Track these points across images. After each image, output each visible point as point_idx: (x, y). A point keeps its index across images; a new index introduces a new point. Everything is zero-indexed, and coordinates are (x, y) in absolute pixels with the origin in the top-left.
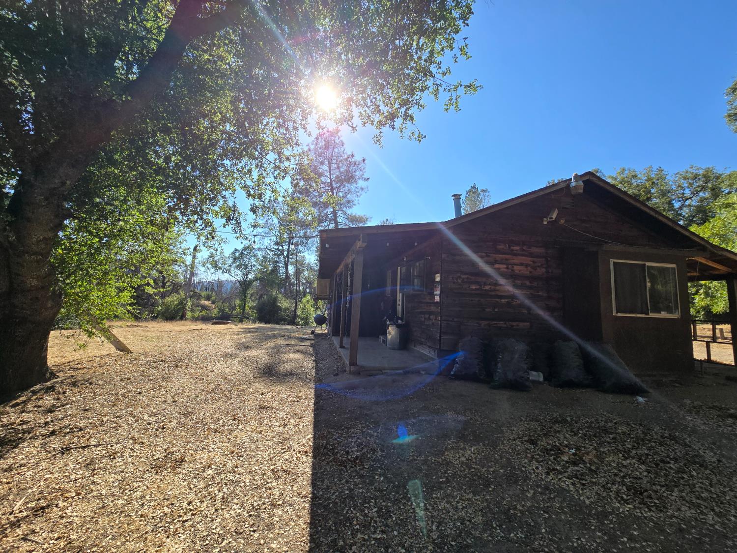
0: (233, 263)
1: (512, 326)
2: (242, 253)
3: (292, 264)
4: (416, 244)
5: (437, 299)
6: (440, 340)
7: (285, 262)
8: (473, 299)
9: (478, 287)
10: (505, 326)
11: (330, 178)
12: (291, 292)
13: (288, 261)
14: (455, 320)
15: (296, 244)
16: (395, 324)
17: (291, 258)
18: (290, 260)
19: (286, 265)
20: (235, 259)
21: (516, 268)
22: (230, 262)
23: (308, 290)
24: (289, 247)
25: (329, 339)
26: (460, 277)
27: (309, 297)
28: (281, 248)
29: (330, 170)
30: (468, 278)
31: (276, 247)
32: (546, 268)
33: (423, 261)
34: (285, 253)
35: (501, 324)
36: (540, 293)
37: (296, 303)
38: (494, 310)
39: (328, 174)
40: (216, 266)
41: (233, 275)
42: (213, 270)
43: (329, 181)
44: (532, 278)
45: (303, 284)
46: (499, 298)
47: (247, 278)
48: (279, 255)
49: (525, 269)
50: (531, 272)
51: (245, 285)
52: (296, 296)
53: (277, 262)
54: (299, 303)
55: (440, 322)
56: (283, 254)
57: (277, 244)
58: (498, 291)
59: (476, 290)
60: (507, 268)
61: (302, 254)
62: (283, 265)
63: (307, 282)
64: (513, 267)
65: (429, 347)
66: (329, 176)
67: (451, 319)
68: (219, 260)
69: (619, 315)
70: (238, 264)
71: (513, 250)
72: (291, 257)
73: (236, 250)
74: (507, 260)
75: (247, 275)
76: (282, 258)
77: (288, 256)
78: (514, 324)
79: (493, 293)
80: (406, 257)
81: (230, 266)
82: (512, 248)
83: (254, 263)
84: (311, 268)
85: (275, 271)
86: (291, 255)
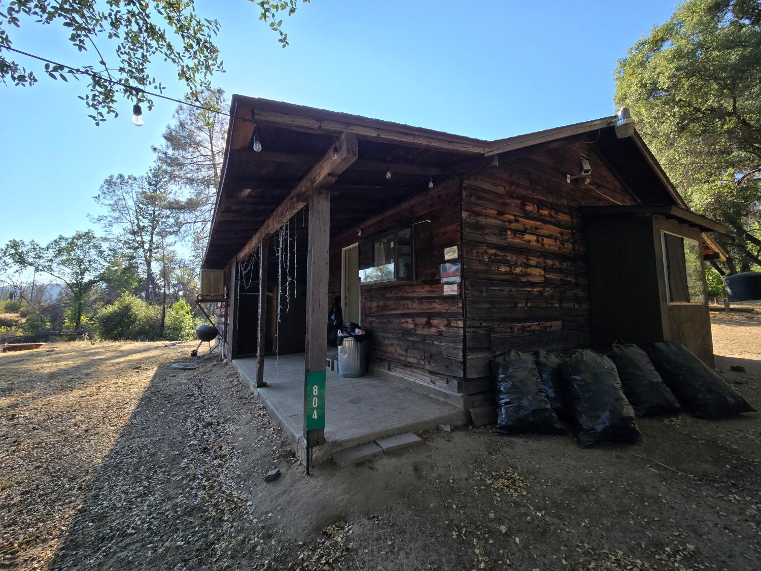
0: (55, 257)
1: (546, 327)
2: (72, 243)
3: (157, 260)
4: (431, 185)
5: (450, 290)
6: (464, 363)
7: (145, 257)
8: (503, 288)
9: (508, 269)
10: (539, 328)
11: (212, 151)
12: (156, 295)
13: (150, 256)
14: (484, 324)
15: (163, 234)
16: (351, 336)
17: (156, 253)
18: (154, 255)
19: (149, 264)
20: (60, 252)
21: (546, 241)
22: (51, 254)
23: (181, 293)
24: (152, 237)
25: (226, 364)
26: (486, 253)
27: (182, 301)
28: (139, 239)
29: (211, 138)
30: (495, 255)
31: (131, 237)
32: (573, 244)
33: (409, 230)
34: (147, 246)
35: (535, 326)
36: (569, 279)
37: (164, 310)
38: (526, 304)
39: (209, 145)
40: (21, 260)
41: (56, 274)
42: (17, 267)
43: (210, 153)
44: (561, 257)
45: (174, 286)
46: (532, 287)
47: (82, 278)
48: (136, 249)
49: (554, 243)
50: (560, 248)
51: (80, 289)
52: (164, 300)
53: (132, 258)
54: (169, 309)
55: (461, 331)
56: (143, 247)
57: (134, 233)
58: (529, 275)
59: (506, 273)
60: (537, 241)
61: (172, 248)
62: (143, 262)
63: (180, 283)
64: (543, 240)
65: (431, 372)
66: (210, 148)
67: (477, 324)
68: (28, 252)
69: (672, 304)
70: (65, 258)
71: (541, 215)
72: (155, 251)
73: (61, 238)
74: (537, 228)
75: (82, 274)
76: (141, 251)
77: (150, 250)
78: (548, 324)
79: (524, 279)
80: (362, 230)
81: (51, 261)
82: (541, 211)
83: (95, 257)
84: (185, 266)
85: (131, 268)
86: (156, 248)
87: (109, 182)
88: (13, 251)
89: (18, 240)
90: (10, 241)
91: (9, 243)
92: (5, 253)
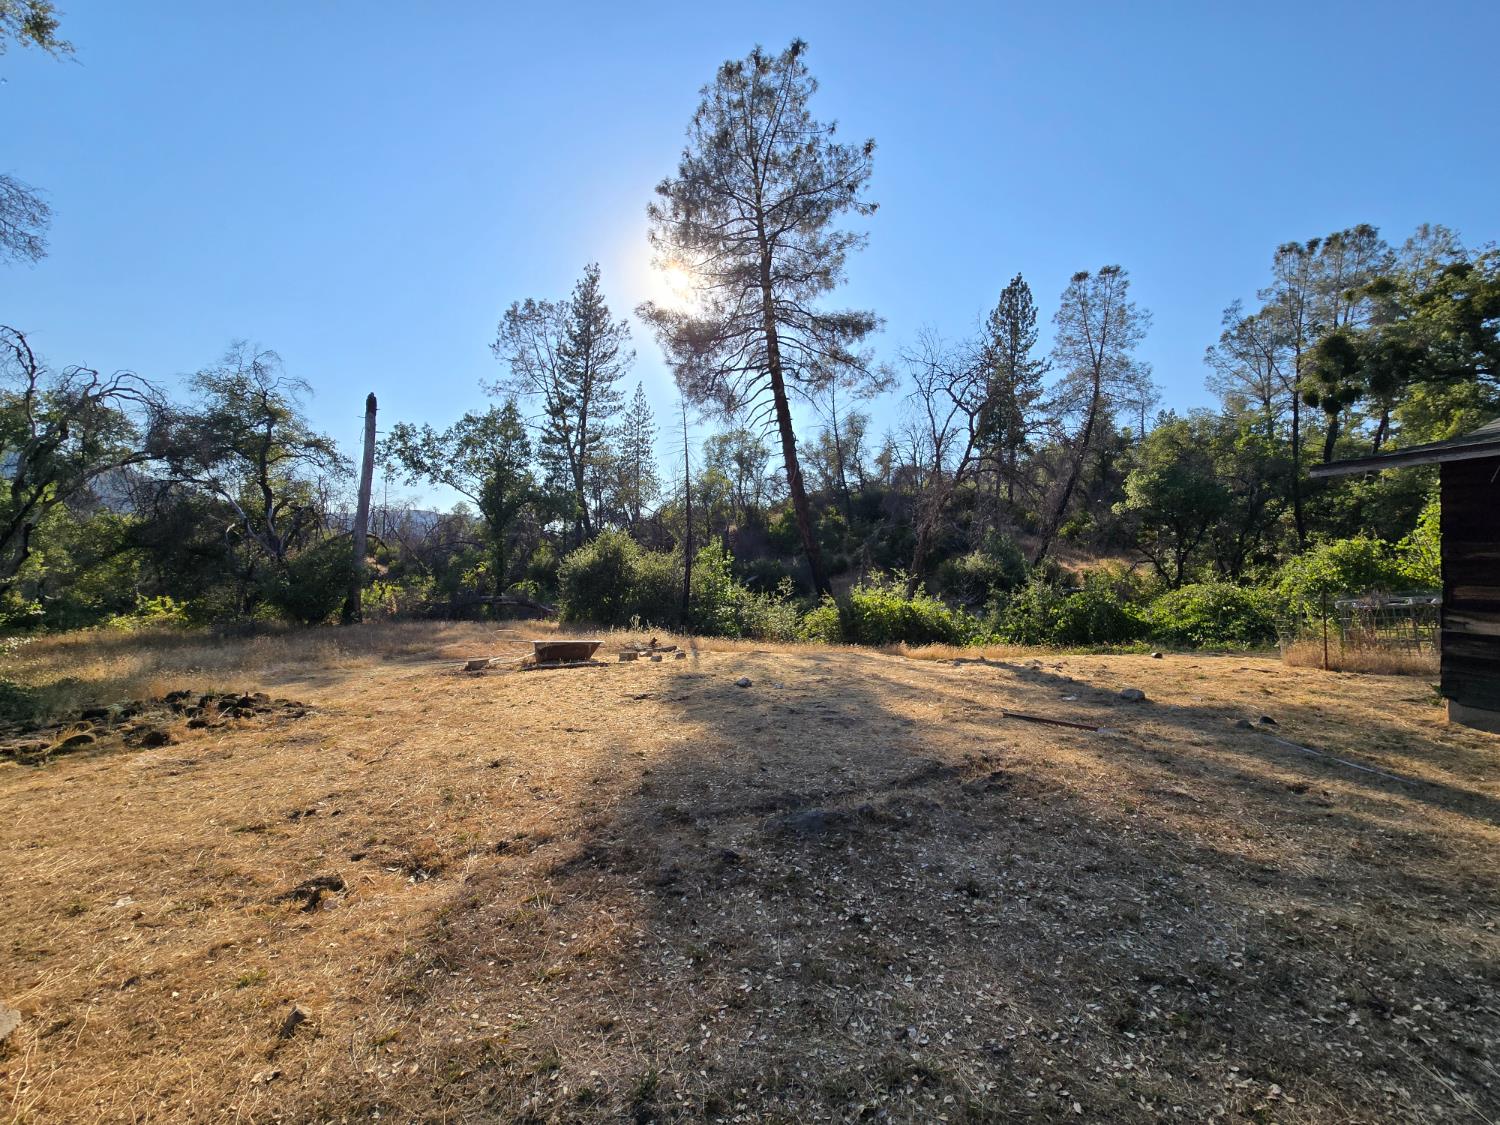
0: (458, 455)
7: (572, 457)
37: (688, 563)
40: (413, 461)
51: (497, 515)
77: (582, 444)
81: (452, 463)
87: (513, 316)
88: (400, 445)
89: (407, 423)
90: (396, 427)
91: (394, 430)
92: (389, 448)
